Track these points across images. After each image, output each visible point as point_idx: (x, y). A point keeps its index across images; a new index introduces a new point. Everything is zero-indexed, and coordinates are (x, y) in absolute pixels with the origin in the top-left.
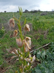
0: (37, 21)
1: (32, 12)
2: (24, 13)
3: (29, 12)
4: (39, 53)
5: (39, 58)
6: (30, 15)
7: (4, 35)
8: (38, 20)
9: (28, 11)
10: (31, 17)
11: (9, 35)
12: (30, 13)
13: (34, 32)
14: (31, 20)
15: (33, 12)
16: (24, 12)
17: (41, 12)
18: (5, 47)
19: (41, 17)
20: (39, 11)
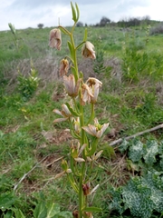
0: (139, 52)
1: (122, 24)
2: (98, 29)
3: (113, 24)
4: (137, 148)
6: (116, 35)
7: (37, 93)
8: (141, 48)
9: (109, 21)
10: (120, 40)
11: (51, 92)
12: (118, 29)
13: (125, 86)
14: (120, 48)
15: (126, 23)
16: (97, 25)
17: (154, 22)
18: (39, 128)
19: (153, 38)
20: (147, 21)
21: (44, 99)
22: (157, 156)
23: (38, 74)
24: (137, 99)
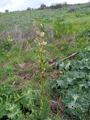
1: (53, 7)
2: (40, 11)
3: (48, 8)
4: (62, 65)
5: (62, 71)
6: (50, 14)
8: (63, 20)
9: (45, 6)
10: (52, 16)
12: (50, 10)
13: (56, 40)
14: (52, 21)
15: (55, 7)
16: (39, 9)
17: (69, 5)
19: (69, 14)
20: (66, 5)
21: (17, 50)
22: (70, 67)
23: (12, 37)
24: (61, 45)
